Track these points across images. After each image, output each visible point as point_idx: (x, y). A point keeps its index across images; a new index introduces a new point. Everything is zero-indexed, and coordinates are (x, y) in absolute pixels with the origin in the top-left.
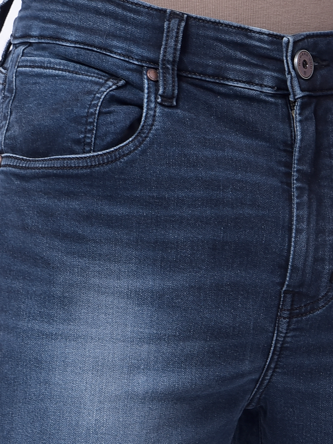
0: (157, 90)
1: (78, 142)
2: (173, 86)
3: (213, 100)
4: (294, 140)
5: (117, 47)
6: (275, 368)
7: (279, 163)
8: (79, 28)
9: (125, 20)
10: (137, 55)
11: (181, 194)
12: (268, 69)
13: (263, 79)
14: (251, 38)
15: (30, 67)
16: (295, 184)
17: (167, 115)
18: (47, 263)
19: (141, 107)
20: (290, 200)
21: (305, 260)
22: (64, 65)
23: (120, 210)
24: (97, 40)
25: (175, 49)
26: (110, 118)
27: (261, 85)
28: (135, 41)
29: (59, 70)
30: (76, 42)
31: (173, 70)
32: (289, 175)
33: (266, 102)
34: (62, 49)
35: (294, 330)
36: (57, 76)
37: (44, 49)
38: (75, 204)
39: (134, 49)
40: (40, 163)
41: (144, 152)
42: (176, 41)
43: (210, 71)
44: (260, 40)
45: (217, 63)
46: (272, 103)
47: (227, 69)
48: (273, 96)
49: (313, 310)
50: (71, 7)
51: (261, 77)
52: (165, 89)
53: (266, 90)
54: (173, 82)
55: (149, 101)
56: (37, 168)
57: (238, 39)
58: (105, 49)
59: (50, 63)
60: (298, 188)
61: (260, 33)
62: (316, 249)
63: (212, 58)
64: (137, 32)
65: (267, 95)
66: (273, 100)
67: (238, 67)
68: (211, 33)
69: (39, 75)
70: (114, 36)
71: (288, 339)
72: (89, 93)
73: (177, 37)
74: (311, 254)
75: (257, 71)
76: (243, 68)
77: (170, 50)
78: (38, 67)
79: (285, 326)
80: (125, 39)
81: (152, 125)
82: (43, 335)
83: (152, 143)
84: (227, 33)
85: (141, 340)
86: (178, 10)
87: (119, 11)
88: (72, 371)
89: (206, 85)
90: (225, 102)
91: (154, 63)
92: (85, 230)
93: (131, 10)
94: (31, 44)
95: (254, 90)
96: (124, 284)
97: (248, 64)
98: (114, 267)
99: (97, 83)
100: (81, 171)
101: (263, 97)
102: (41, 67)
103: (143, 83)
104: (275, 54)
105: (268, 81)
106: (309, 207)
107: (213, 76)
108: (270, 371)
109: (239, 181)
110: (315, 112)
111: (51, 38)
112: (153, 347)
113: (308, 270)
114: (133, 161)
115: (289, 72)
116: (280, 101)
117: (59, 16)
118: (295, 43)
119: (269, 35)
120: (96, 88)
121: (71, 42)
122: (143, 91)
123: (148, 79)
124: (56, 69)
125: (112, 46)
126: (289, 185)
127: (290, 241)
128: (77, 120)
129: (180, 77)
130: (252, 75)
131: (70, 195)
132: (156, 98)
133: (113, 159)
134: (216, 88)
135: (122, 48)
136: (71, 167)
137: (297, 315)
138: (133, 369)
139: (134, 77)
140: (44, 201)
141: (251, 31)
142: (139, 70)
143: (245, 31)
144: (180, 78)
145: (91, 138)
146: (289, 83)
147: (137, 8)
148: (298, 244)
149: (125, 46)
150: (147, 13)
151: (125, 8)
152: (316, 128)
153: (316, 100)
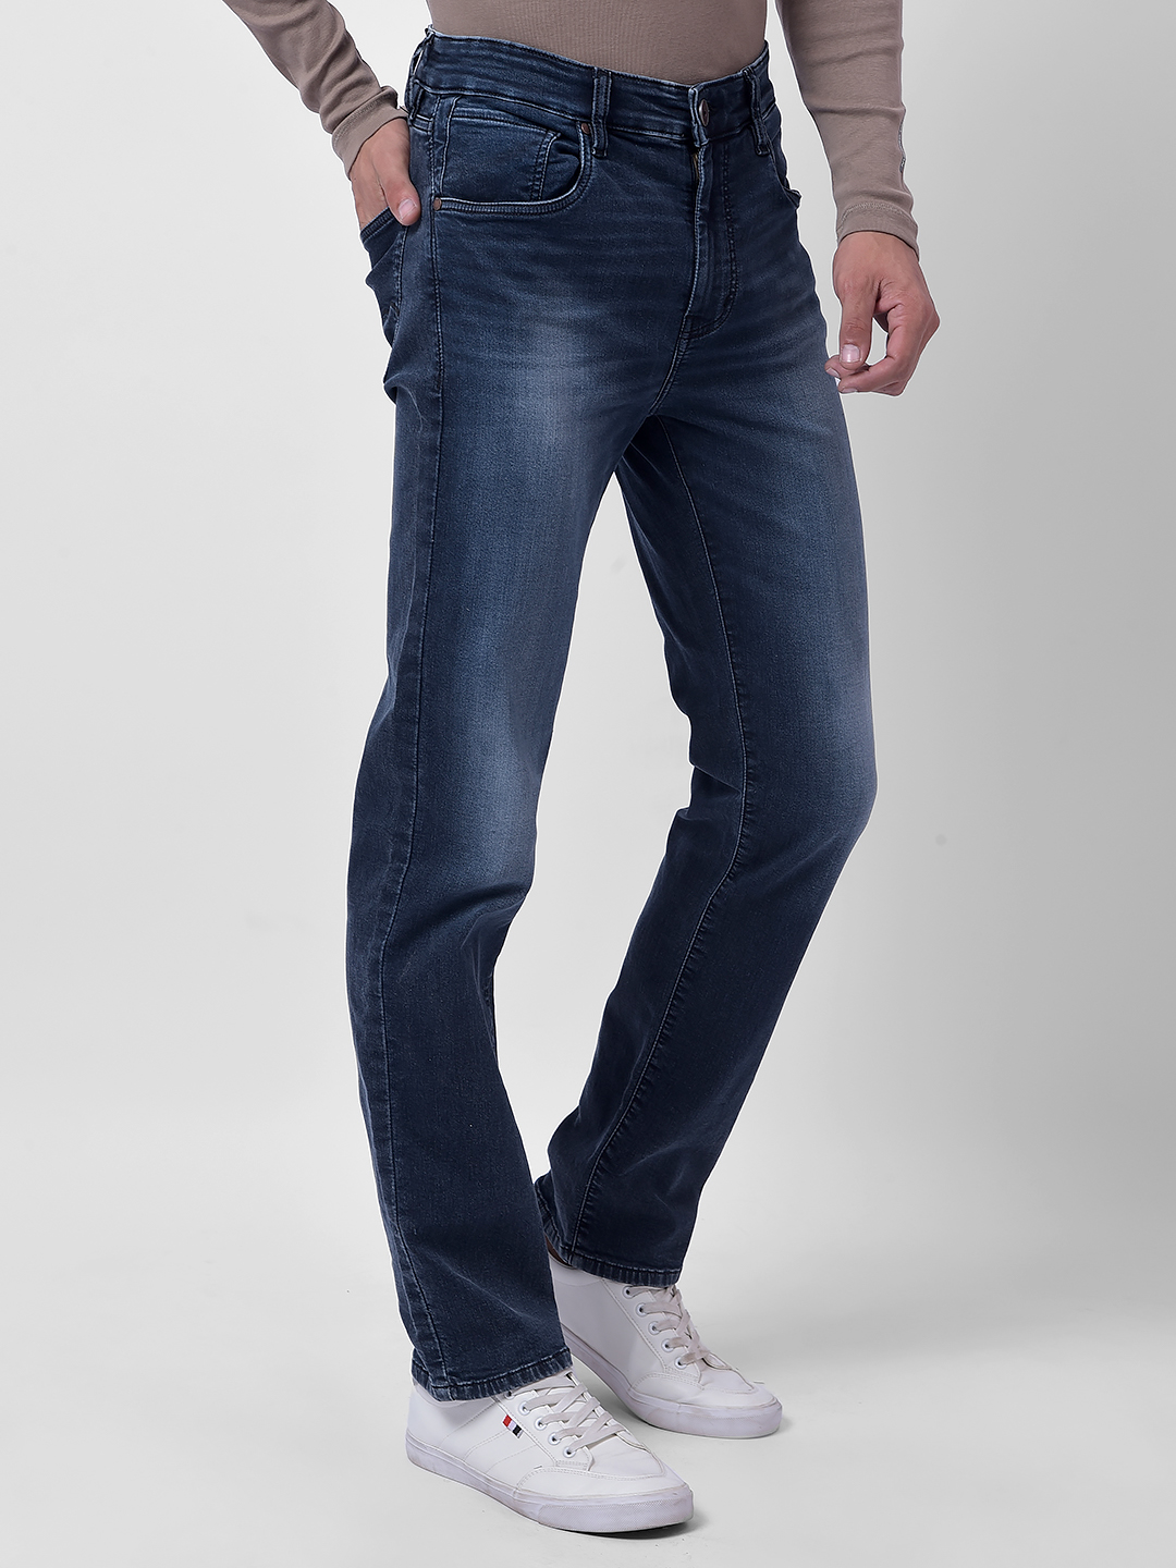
0: (592, 144)
1: (526, 189)
2: (605, 139)
3: (632, 149)
4: (695, 183)
6: (674, 381)
7: (683, 202)
8: (516, 85)
9: (557, 78)
10: (571, 110)
12: (676, 119)
13: (672, 128)
14: (662, 90)
15: (468, 117)
16: (698, 222)
17: (602, 165)
18: (504, 300)
19: (578, 156)
20: (694, 237)
21: (706, 289)
22: (504, 116)
23: (559, 250)
24: (535, 96)
25: (605, 104)
26: (559, 167)
27: (671, 134)
28: (567, 96)
29: (500, 121)
30: (514, 98)
31: (604, 124)
32: (692, 213)
33: (674, 148)
34: (503, 104)
35: (692, 348)
36: (499, 126)
37: (481, 102)
38: (523, 246)
39: (568, 105)
40: (487, 208)
41: (585, 200)
42: (606, 97)
43: (631, 123)
44: (669, 92)
45: (637, 114)
46: (679, 149)
47: (644, 120)
48: (679, 142)
49: (709, 331)
50: (506, 64)
51: (671, 125)
52: (598, 141)
53: (675, 137)
54: (605, 135)
55: (586, 153)
56: (486, 213)
57: (653, 92)
58: (541, 105)
59: (490, 114)
60: (700, 226)
61: (670, 86)
62: (714, 279)
63: (632, 110)
64: (568, 88)
65: (675, 142)
66: (679, 146)
67: (653, 118)
68: (631, 88)
69: (478, 125)
70: (549, 93)
71: (686, 357)
72: (535, 143)
73: (606, 93)
74: (711, 284)
75: (669, 120)
76: (657, 119)
77: (602, 106)
78: (477, 118)
79: (685, 346)
80: (559, 95)
81: (590, 175)
82: (511, 365)
83: (590, 192)
84: (644, 87)
86: (603, 67)
87: (553, 69)
88: (534, 396)
89: (627, 135)
90: (641, 149)
91: (586, 117)
92: (534, 269)
93: (563, 68)
94: (463, 96)
95: (665, 138)
96: (566, 314)
97: (660, 114)
98: (557, 300)
99: (539, 134)
100: (531, 218)
101: (672, 144)
102: (480, 118)
103: (578, 137)
104: (681, 104)
105: (677, 130)
106: (711, 242)
107: (633, 127)
108: (670, 385)
109: (655, 223)
111: (490, 92)
113: (708, 298)
114: (576, 209)
115: (696, 122)
116: (684, 147)
117: (494, 73)
118: (699, 93)
119: (676, 87)
120: (541, 138)
121: (510, 97)
122: (579, 143)
123: (583, 133)
124: (497, 120)
125: (549, 102)
126: (692, 222)
127: (694, 273)
128: (526, 169)
130: (665, 125)
131: (519, 237)
132: (591, 150)
133: (562, 205)
134: (635, 137)
135: (557, 104)
136: (522, 214)
137: (696, 336)
139: (569, 130)
140: (494, 243)
141: (663, 84)
142: (573, 124)
143: (658, 85)
144: (610, 131)
145: (539, 185)
146: (696, 132)
147: (568, 66)
148: (701, 275)
149: (559, 101)
150: (577, 71)
151: (557, 66)
152: (713, 169)
153: (713, 145)
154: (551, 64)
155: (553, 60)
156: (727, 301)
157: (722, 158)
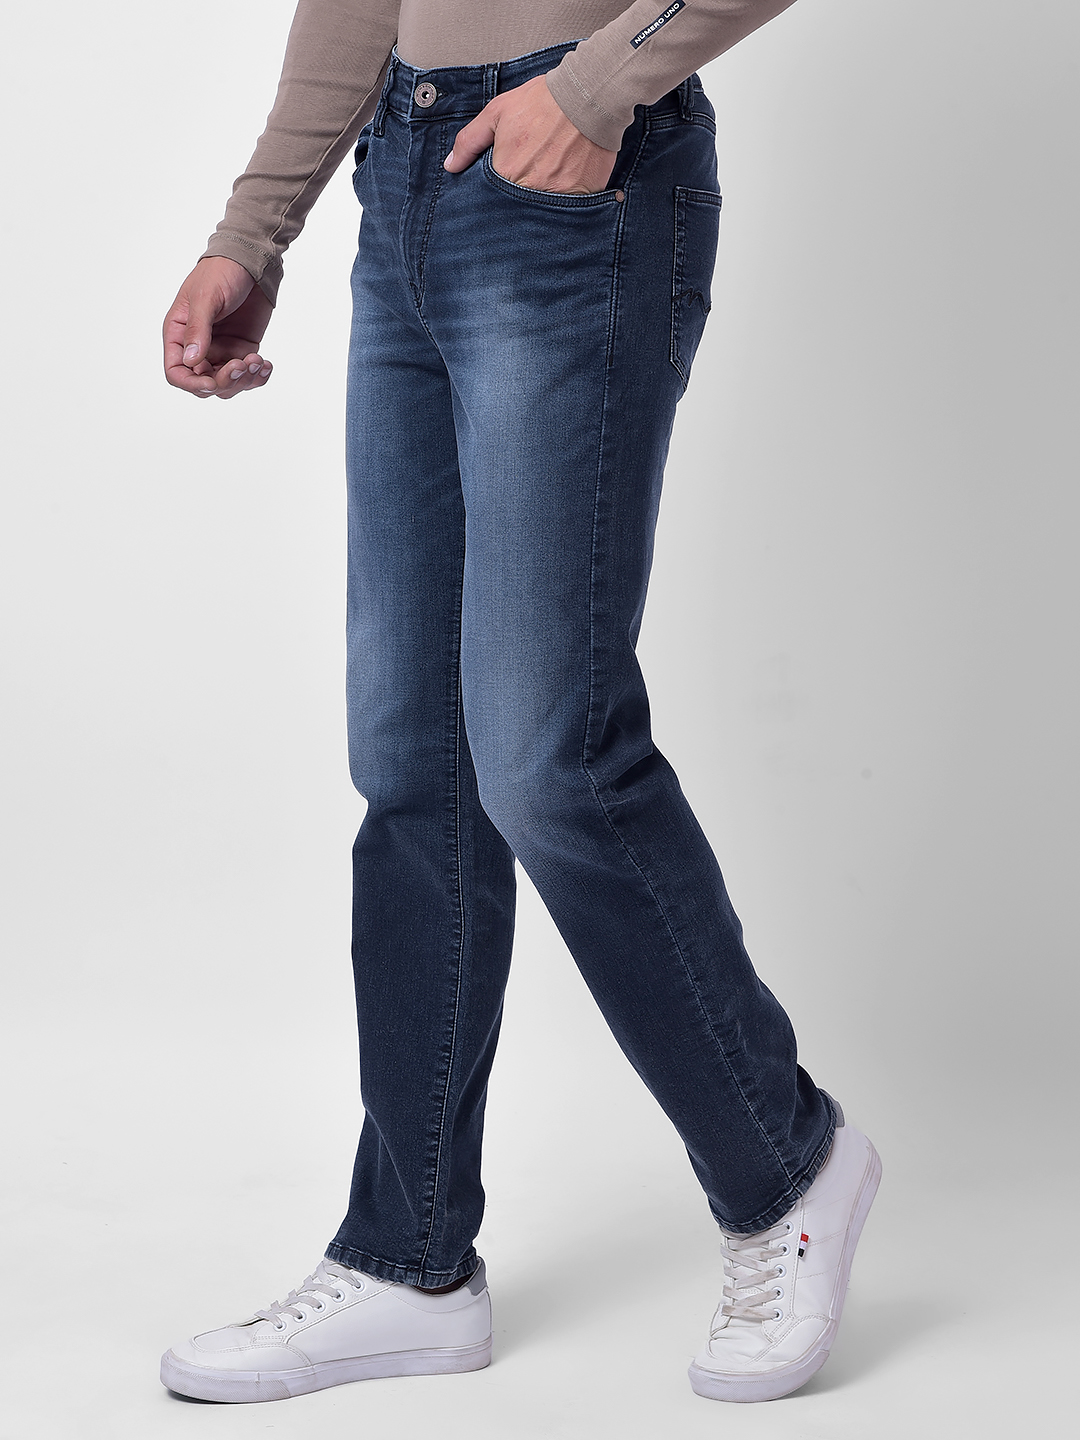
84: (406, 72)
110: (426, 134)
152: (424, 147)
153: (428, 125)
157: (438, 138)
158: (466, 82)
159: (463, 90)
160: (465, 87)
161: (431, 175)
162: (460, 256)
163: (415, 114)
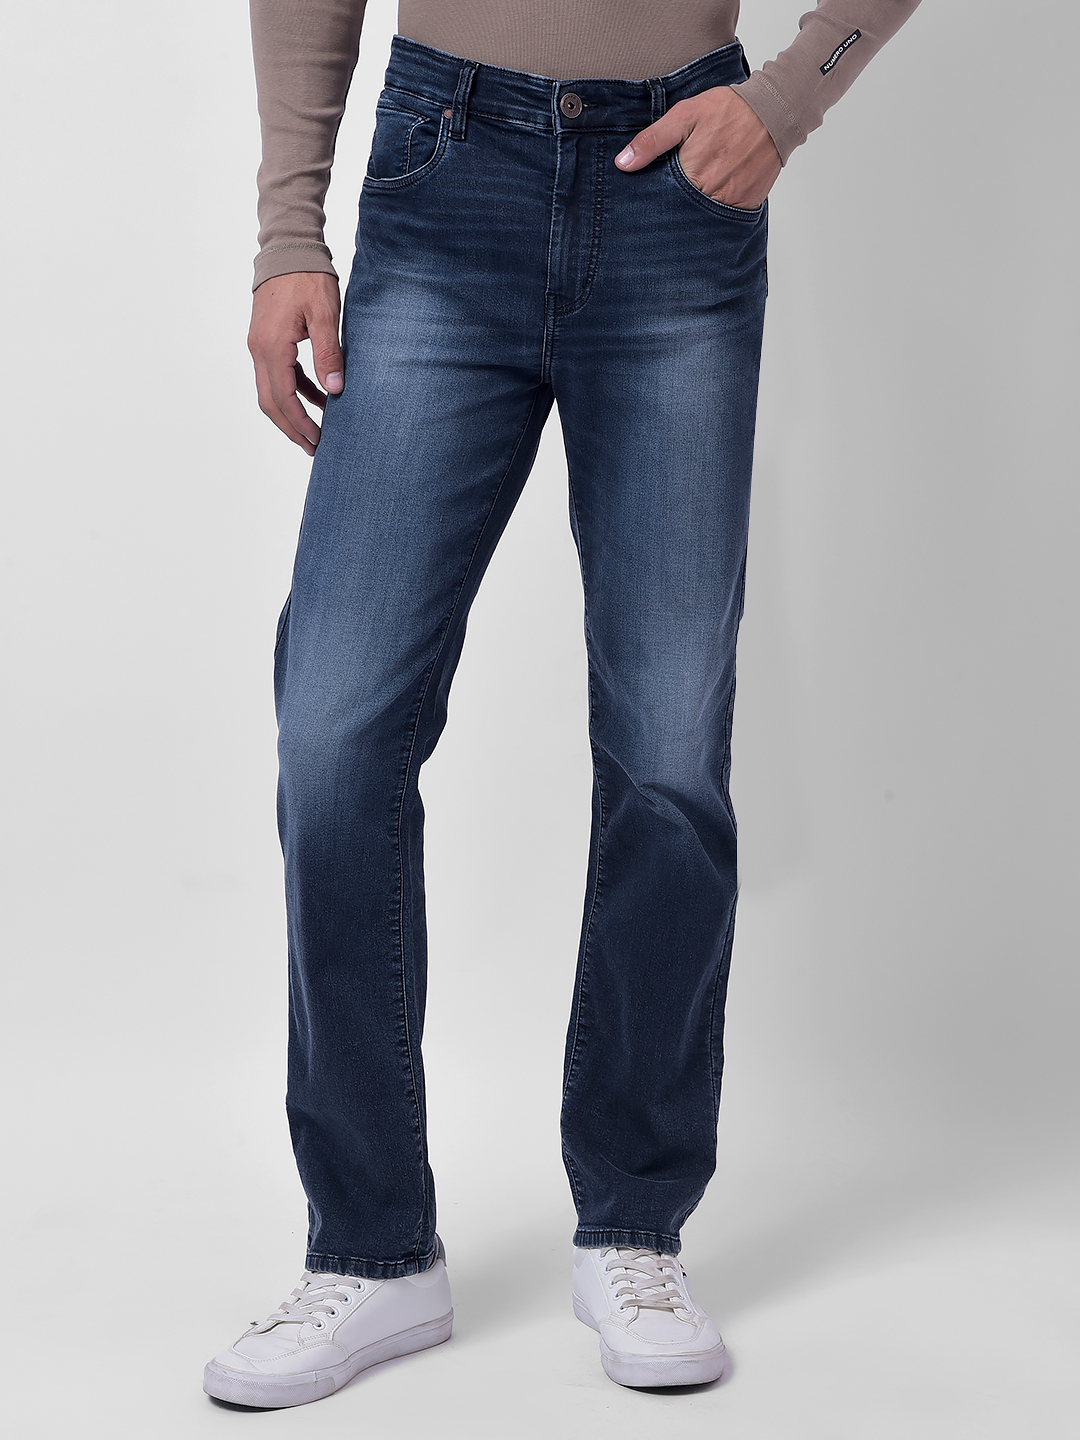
0: (449, 126)
1: (399, 168)
2: (461, 123)
3: (495, 135)
4: (555, 169)
5: (426, 91)
6: (552, 354)
9: (434, 69)
10: (439, 97)
11: (464, 212)
12: (538, 109)
13: (536, 117)
14: (530, 83)
16: (555, 205)
17: (457, 147)
19: (437, 140)
20: (549, 218)
21: (560, 269)
22: (393, 105)
23: (420, 224)
24: (413, 85)
25: (465, 92)
26: (419, 148)
27: (536, 123)
28: (440, 86)
29: (391, 109)
31: (463, 109)
32: (550, 198)
34: (393, 94)
35: (560, 326)
39: (438, 93)
41: (433, 176)
42: (467, 86)
43: (494, 110)
44: (538, 85)
45: (501, 104)
46: (541, 137)
47: (508, 109)
48: (544, 131)
49: (572, 310)
51: (535, 115)
52: (453, 125)
53: (537, 126)
54: (462, 120)
55: (442, 135)
57: (518, 84)
58: (418, 94)
59: (388, 103)
60: (556, 209)
61: (537, 79)
63: (498, 100)
64: (440, 78)
65: (540, 130)
66: (541, 134)
67: (518, 108)
68: (497, 79)
70: (426, 82)
71: (557, 334)
73: (468, 82)
74: (565, 264)
75: (532, 110)
76: (521, 108)
77: (461, 94)
79: (552, 322)
80: (432, 84)
81: (443, 154)
83: (441, 169)
84: (510, 78)
85: (431, 321)
86: (472, 60)
89: (492, 122)
90: (507, 136)
91: (449, 104)
93: (439, 60)
95: (529, 126)
97: (526, 105)
101: (535, 132)
103: (440, 121)
104: (546, 96)
105: (540, 119)
106: (564, 225)
107: (499, 115)
108: (548, 358)
109: (510, 202)
110: (577, 146)
112: (441, 327)
113: (564, 277)
115: (554, 112)
116: (547, 136)
118: (561, 87)
119: (544, 80)
122: (439, 127)
123: (444, 118)
125: (423, 91)
128: (398, 151)
129: (469, 116)
130: (528, 114)
132: (447, 133)
134: (499, 125)
135: (429, 92)
137: (561, 314)
138: (421, 342)
139: (435, 116)
141: (530, 77)
142: (439, 110)
143: (525, 78)
144: (471, 116)
146: (553, 121)
147: (442, 58)
148: (555, 254)
149: (431, 90)
150: (450, 62)
151: (434, 59)
152: (577, 159)
153: (579, 136)
154: (429, 56)
155: (430, 53)
156: (585, 283)
157: (594, 151)
158: (622, 96)
159: (619, 104)
160: (622, 100)
161: (587, 187)
162: (651, 271)
163: (565, 124)
